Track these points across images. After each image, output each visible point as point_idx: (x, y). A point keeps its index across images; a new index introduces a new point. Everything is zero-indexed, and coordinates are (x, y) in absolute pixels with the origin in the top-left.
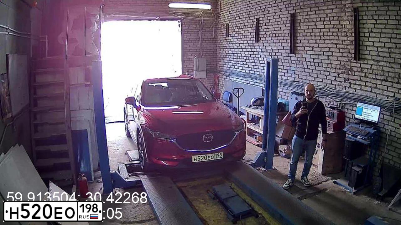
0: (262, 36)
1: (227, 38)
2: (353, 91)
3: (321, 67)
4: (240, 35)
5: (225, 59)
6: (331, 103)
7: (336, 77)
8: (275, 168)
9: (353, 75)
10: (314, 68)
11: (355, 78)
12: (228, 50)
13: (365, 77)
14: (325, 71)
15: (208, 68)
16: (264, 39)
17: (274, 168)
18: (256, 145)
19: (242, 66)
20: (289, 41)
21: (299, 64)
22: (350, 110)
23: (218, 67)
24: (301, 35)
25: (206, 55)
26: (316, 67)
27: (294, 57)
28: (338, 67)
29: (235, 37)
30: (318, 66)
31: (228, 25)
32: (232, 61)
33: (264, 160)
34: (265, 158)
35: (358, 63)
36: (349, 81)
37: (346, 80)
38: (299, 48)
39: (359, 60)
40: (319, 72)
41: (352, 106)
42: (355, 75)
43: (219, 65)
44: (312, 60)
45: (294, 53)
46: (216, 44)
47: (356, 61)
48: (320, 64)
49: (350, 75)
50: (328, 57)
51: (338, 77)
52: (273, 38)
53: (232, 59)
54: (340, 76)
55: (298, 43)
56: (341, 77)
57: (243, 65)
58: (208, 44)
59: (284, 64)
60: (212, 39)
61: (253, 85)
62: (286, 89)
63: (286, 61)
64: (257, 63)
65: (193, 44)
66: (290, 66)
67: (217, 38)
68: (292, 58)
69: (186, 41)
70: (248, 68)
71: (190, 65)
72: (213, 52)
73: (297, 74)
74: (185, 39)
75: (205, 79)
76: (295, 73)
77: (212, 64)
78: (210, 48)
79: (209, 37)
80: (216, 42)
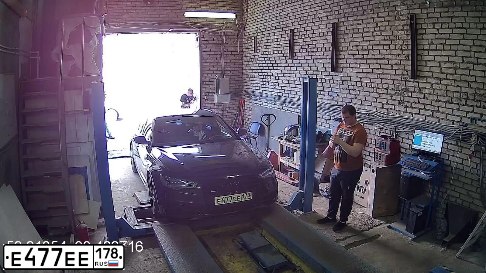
0: (298, 51)
1: (256, 54)
2: (409, 116)
3: (369, 87)
4: (270, 50)
5: (252, 79)
6: (382, 131)
7: (388, 100)
8: (315, 211)
9: (410, 97)
10: (361, 89)
11: (412, 100)
12: (256, 68)
13: (424, 98)
14: (375, 93)
15: (231, 90)
16: (300, 54)
17: (313, 210)
18: (291, 183)
19: (273, 87)
20: (330, 57)
21: (342, 84)
22: (406, 139)
23: (244, 89)
24: (345, 49)
25: (230, 74)
26: (364, 88)
27: (336, 77)
28: (390, 87)
29: (265, 53)
30: (366, 86)
31: (256, 38)
32: (261, 81)
33: (301, 201)
34: (303, 199)
35: (416, 82)
36: (404, 104)
37: (401, 103)
38: (342, 65)
39: (416, 79)
40: (367, 94)
41: (408, 133)
42: (411, 97)
43: (244, 87)
44: (358, 79)
45: (336, 71)
46: (241, 61)
47: (413, 80)
48: (369, 85)
49: (405, 96)
50: (378, 75)
51: (390, 99)
52: (310, 54)
53: (261, 80)
54: (393, 98)
55: (341, 59)
56: (394, 100)
57: (275, 87)
58: (231, 62)
59: (324, 85)
60: (236, 56)
61: (286, 111)
62: (327, 114)
63: (327, 81)
64: (291, 84)
65: (214, 62)
66: (332, 87)
67: (243, 54)
68: (334, 78)
69: (205, 58)
70: (280, 90)
71: (210, 87)
72: (238, 70)
73: (340, 97)
74: (204, 56)
75: (229, 104)
76: (337, 96)
77: (237, 86)
78: (235, 66)
79: (233, 53)
80: (241, 59)
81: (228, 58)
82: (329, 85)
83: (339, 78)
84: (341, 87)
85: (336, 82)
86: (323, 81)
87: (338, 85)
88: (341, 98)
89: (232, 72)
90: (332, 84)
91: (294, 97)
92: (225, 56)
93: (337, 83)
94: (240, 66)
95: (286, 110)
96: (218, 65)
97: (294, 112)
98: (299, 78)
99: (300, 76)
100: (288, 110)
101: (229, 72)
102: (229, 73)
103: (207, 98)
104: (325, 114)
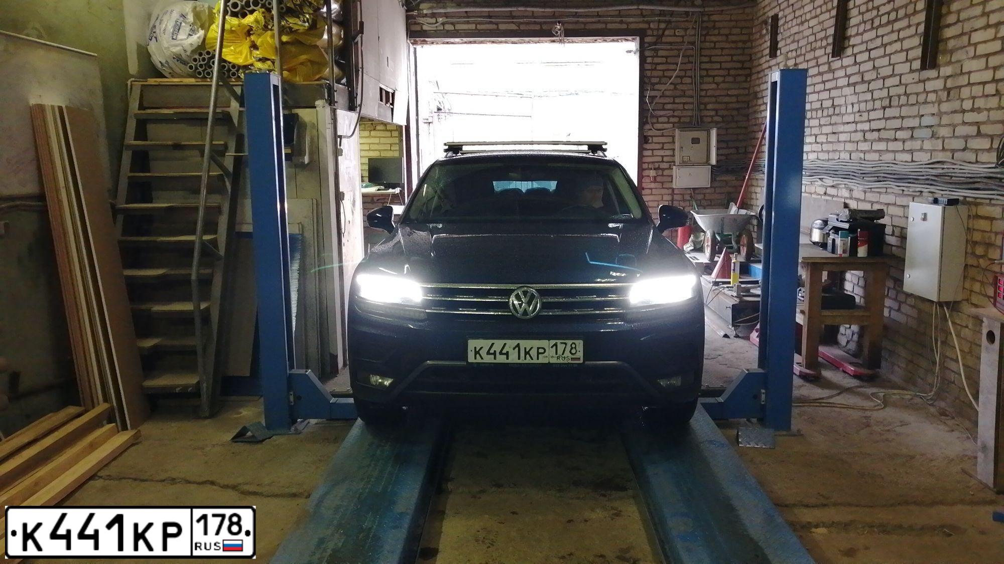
0: (854, 31)
1: (773, 61)
4: (801, 43)
10: (994, 102)
16: (858, 40)
17: (794, 428)
21: (948, 100)
23: (749, 155)
25: (715, 118)
27: (934, 81)
29: (789, 54)
33: (757, 397)
34: (763, 391)
38: (951, 44)
43: (750, 149)
44: (989, 75)
45: (934, 65)
52: (880, 31)
55: (949, 26)
58: (719, 87)
59: (905, 111)
60: (732, 72)
61: (823, 197)
62: (905, 193)
63: (912, 99)
64: (836, 124)
65: (675, 89)
66: (921, 114)
67: (750, 69)
68: (930, 86)
69: (654, 80)
70: (813, 145)
71: (662, 148)
72: (738, 109)
73: (938, 138)
74: (648, 73)
75: (708, 191)
76: (932, 136)
77: (732, 148)
78: (727, 99)
79: (724, 65)
80: (746, 81)
81: (711, 79)
82: (914, 111)
83: (938, 84)
84: (945, 107)
85: (932, 97)
86: (903, 99)
87: (936, 105)
88: (940, 142)
89: (720, 113)
90: (922, 107)
91: (839, 158)
92: (704, 73)
93: (934, 100)
94: (740, 99)
95: (821, 195)
96: (684, 96)
97: (837, 196)
98: (853, 104)
99: (854, 99)
100: (825, 193)
101: (713, 113)
102: (712, 117)
103: (655, 175)
104: (901, 192)
